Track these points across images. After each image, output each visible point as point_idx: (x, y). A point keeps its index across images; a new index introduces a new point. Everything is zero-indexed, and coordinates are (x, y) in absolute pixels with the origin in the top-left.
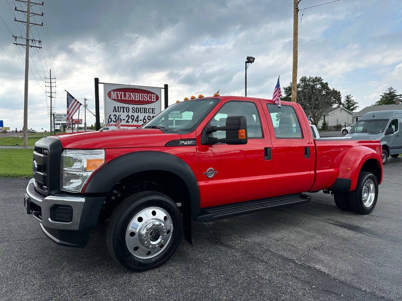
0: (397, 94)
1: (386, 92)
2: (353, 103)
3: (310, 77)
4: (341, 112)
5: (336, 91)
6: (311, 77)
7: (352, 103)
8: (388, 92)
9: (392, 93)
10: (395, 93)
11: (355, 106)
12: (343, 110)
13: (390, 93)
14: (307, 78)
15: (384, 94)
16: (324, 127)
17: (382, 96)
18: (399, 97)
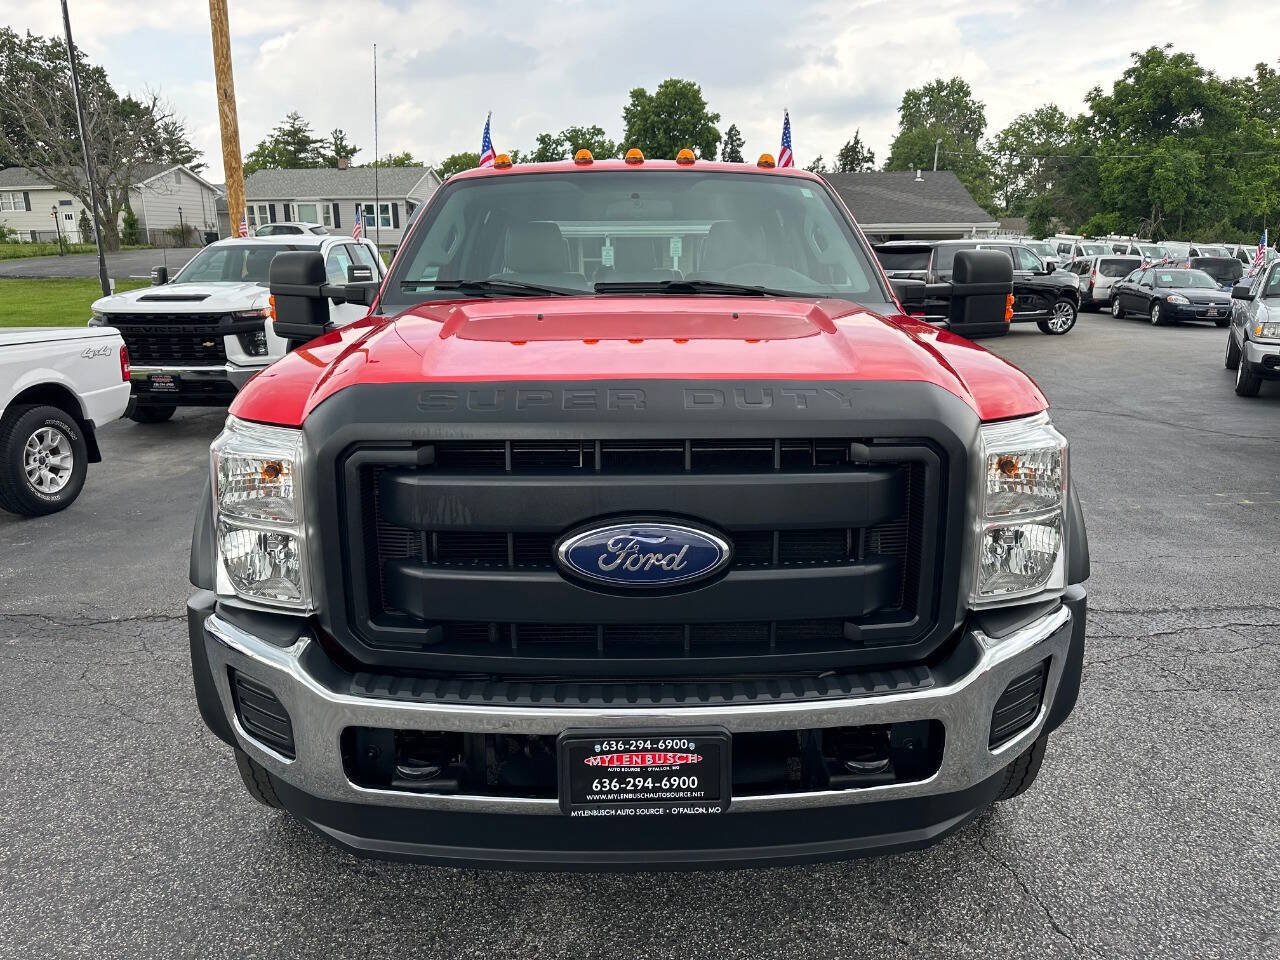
0: (313, 136)
1: (282, 126)
2: (186, 152)
3: (29, 35)
4: (179, 181)
5: (137, 105)
6: (36, 34)
7: (183, 152)
8: (287, 127)
9: (300, 130)
10: (306, 134)
11: (195, 162)
12: (182, 176)
13: (294, 133)
14: (16, 36)
15: (277, 133)
16: (131, 234)
17: (272, 136)
18: (318, 145)
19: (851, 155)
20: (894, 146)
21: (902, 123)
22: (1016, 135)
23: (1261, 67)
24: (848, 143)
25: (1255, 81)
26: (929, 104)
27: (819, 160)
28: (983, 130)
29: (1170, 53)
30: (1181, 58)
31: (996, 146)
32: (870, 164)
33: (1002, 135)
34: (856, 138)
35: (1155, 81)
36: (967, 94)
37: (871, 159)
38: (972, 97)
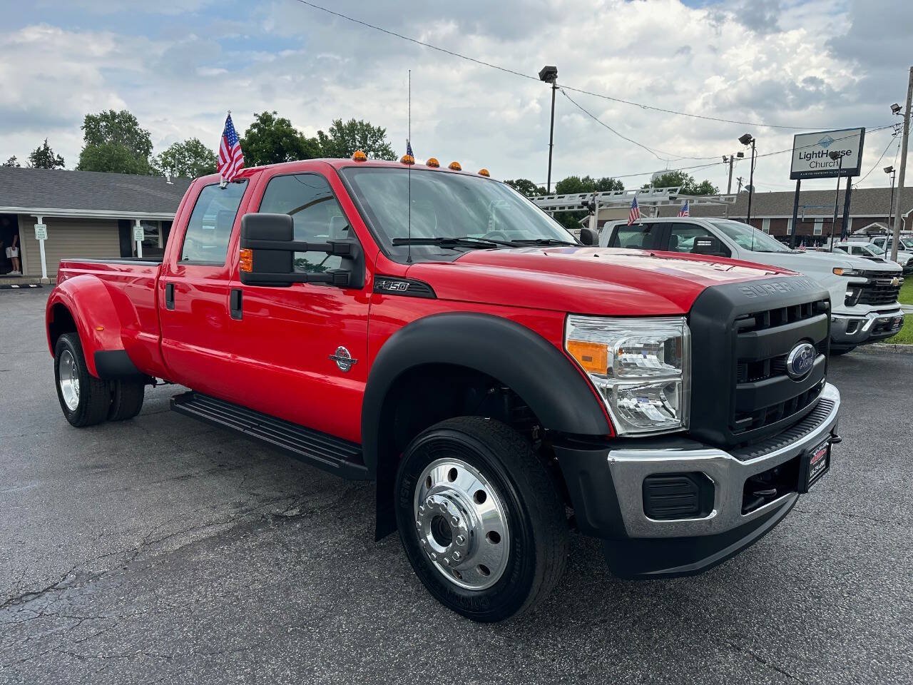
19: (43, 158)
20: (82, 155)
21: (86, 138)
22: (173, 156)
23: (320, 133)
24: (39, 149)
25: (319, 141)
26: (106, 126)
27: (14, 159)
28: (151, 151)
29: (276, 117)
30: (283, 121)
31: (161, 162)
32: (61, 167)
33: (163, 156)
34: (45, 145)
35: (271, 134)
36: (136, 124)
37: (61, 163)
38: (140, 127)
